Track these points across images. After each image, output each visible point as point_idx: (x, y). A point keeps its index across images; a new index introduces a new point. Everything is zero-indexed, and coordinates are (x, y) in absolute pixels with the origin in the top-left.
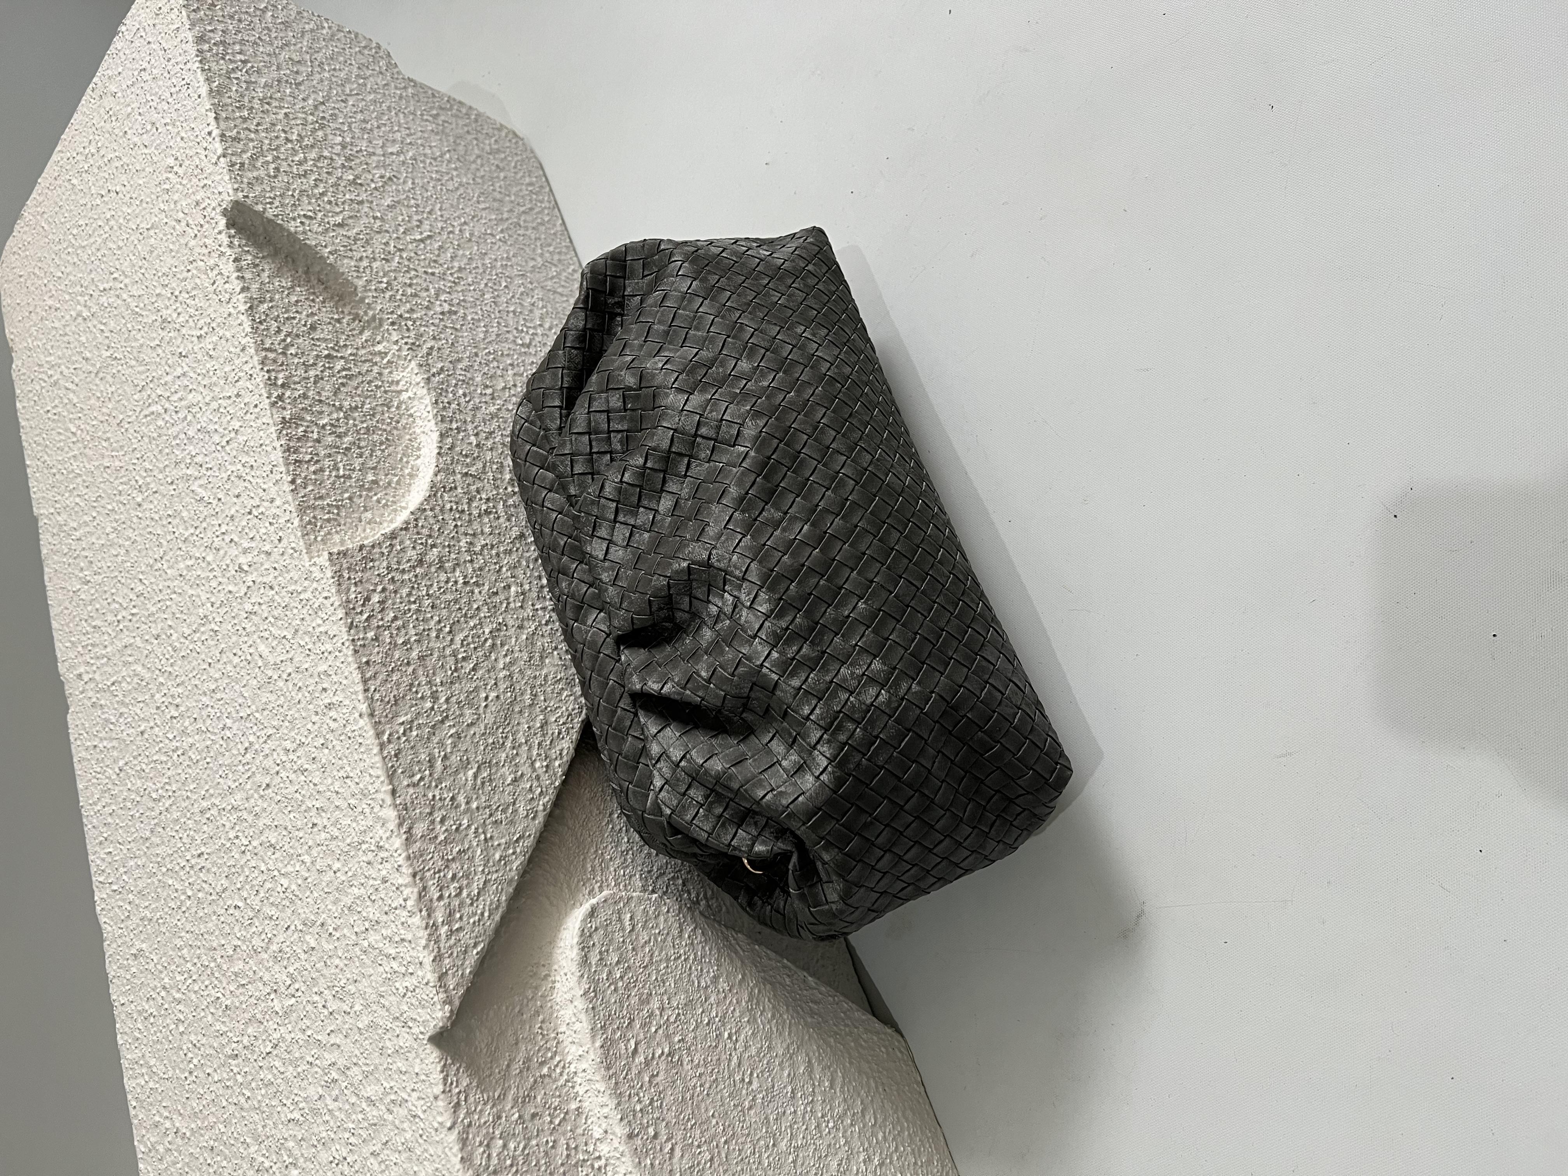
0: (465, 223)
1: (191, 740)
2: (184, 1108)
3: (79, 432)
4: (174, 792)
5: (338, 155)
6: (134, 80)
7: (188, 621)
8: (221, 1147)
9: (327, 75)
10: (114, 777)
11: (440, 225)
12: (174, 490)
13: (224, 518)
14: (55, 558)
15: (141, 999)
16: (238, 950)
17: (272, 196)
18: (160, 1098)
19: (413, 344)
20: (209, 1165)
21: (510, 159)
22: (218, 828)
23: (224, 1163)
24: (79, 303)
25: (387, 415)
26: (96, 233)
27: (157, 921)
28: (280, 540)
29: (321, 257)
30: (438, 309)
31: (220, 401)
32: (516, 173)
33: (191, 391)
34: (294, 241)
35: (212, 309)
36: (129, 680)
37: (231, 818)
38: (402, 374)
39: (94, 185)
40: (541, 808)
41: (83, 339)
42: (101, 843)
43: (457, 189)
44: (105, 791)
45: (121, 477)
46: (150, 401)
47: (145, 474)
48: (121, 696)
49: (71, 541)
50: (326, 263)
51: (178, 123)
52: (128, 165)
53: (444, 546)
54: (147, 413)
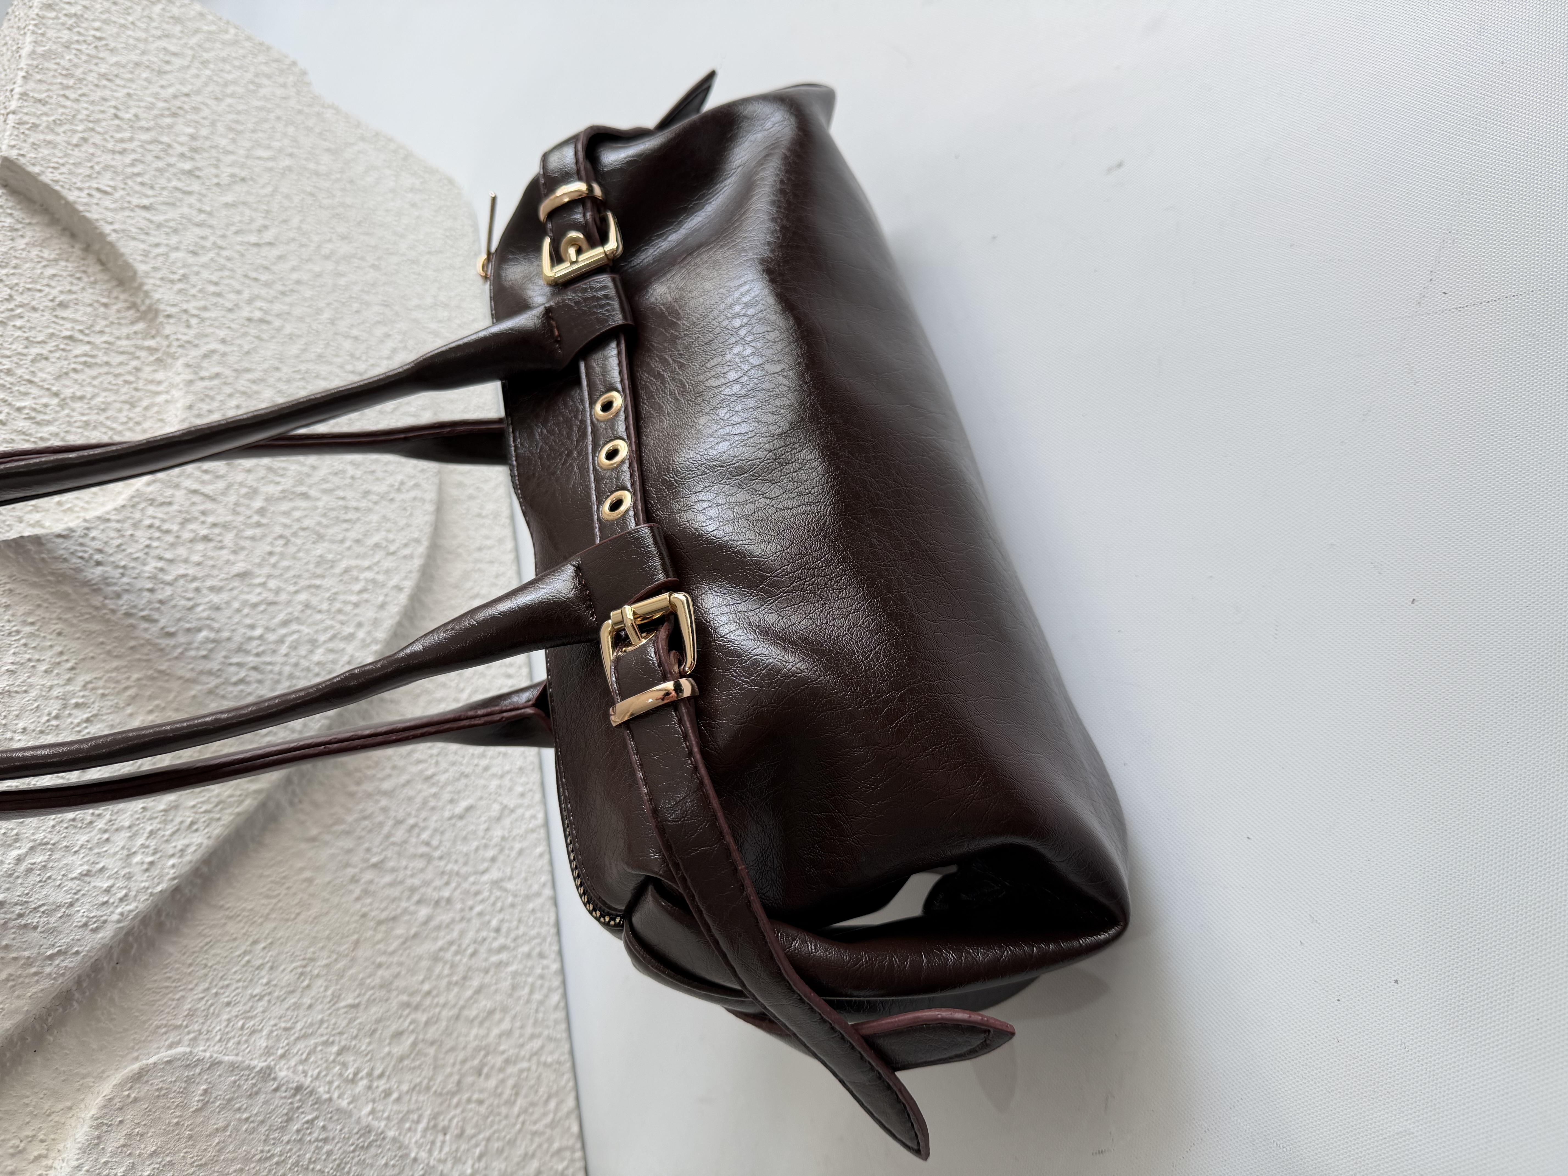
0: (329, 241)
5: (182, 144)
17: (61, 161)
25: (125, 413)
29: (101, 234)
30: (245, 315)
34: (72, 213)
40: (115, 917)
50: (106, 241)
53: (117, 567)
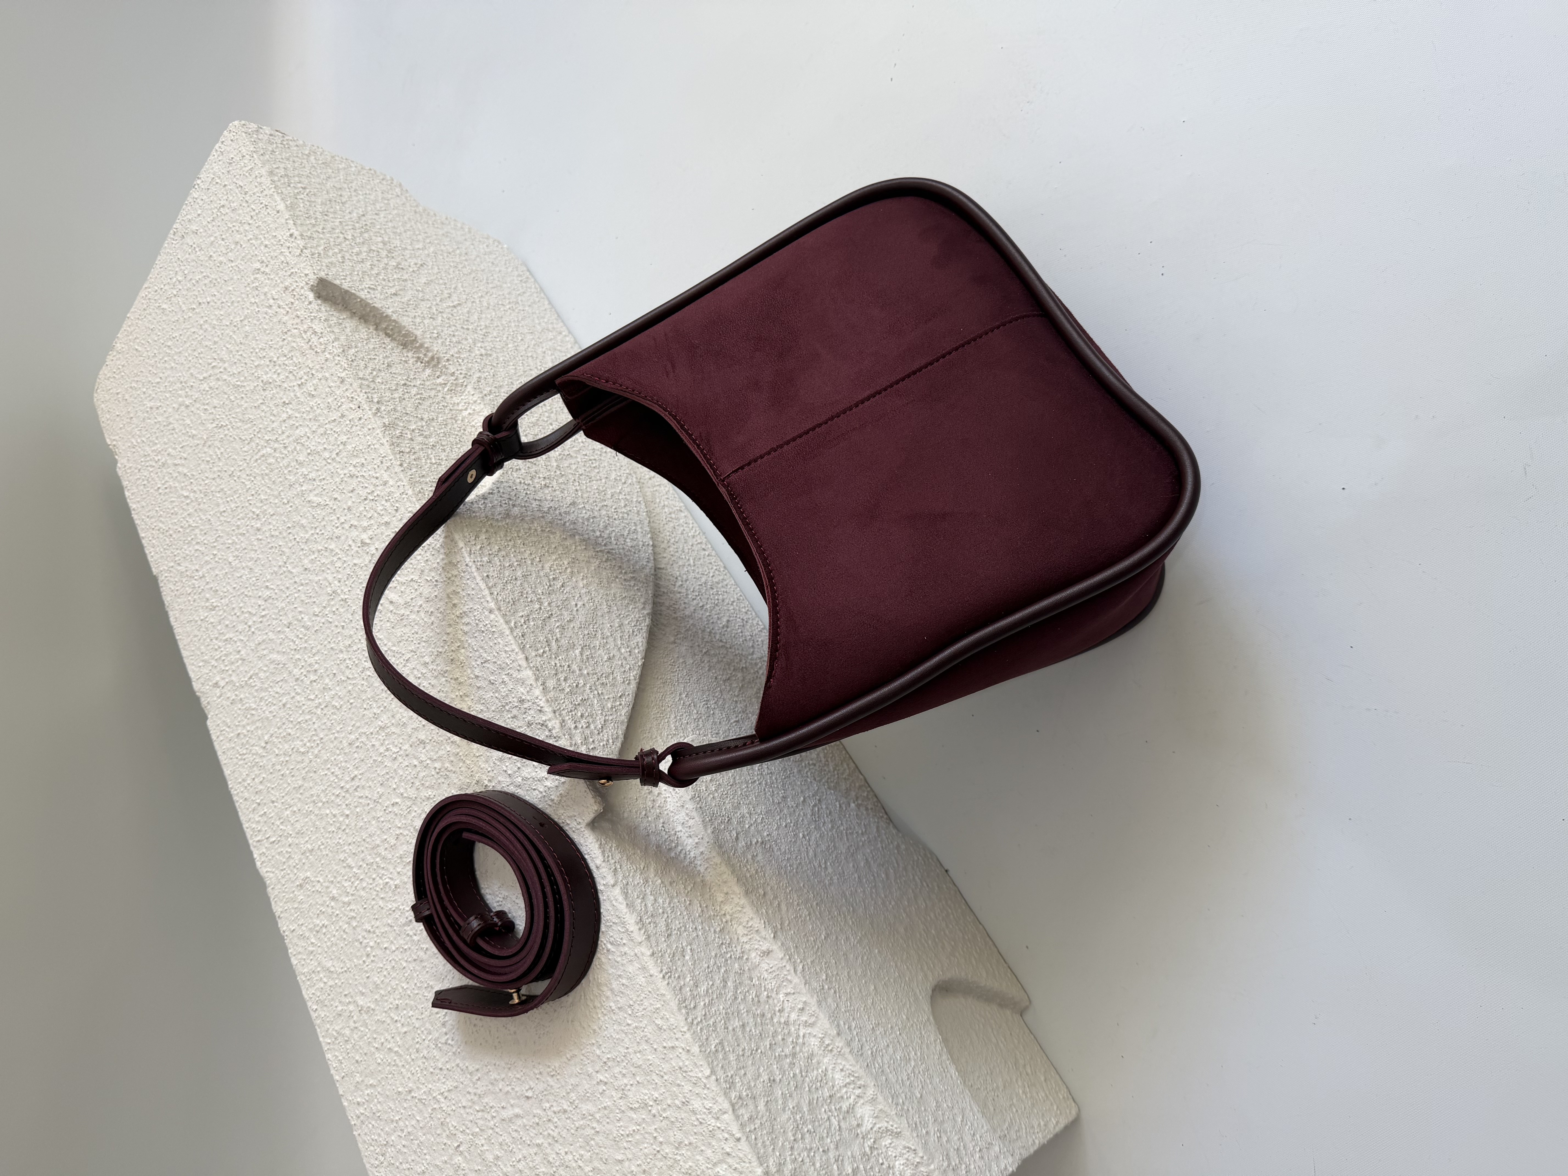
0: (482, 296)
1: (333, 692)
2: (365, 987)
3: (192, 494)
4: (322, 739)
5: (382, 249)
6: (215, 215)
7: (317, 602)
8: (407, 1001)
9: (361, 197)
10: (261, 751)
11: (464, 297)
12: (291, 506)
13: (342, 512)
14: (179, 600)
15: (311, 918)
16: (401, 837)
17: (344, 274)
18: (341, 990)
19: (466, 374)
20: (396, 1021)
21: (499, 258)
22: (368, 750)
23: (411, 1013)
24: (180, 396)
26: (191, 338)
27: (319, 848)
28: (396, 511)
29: (387, 316)
30: (478, 352)
31: (326, 426)
32: (507, 268)
33: (297, 427)
34: (366, 305)
35: (309, 361)
36: (265, 669)
37: (380, 737)
38: (460, 399)
39: (184, 303)
41: (188, 422)
42: (254, 810)
43: (470, 273)
44: (253, 766)
45: (238, 515)
46: (259, 447)
47: (261, 505)
48: (259, 685)
49: (194, 581)
50: (390, 320)
51: (261, 236)
52: (216, 280)
54: (257, 457)
